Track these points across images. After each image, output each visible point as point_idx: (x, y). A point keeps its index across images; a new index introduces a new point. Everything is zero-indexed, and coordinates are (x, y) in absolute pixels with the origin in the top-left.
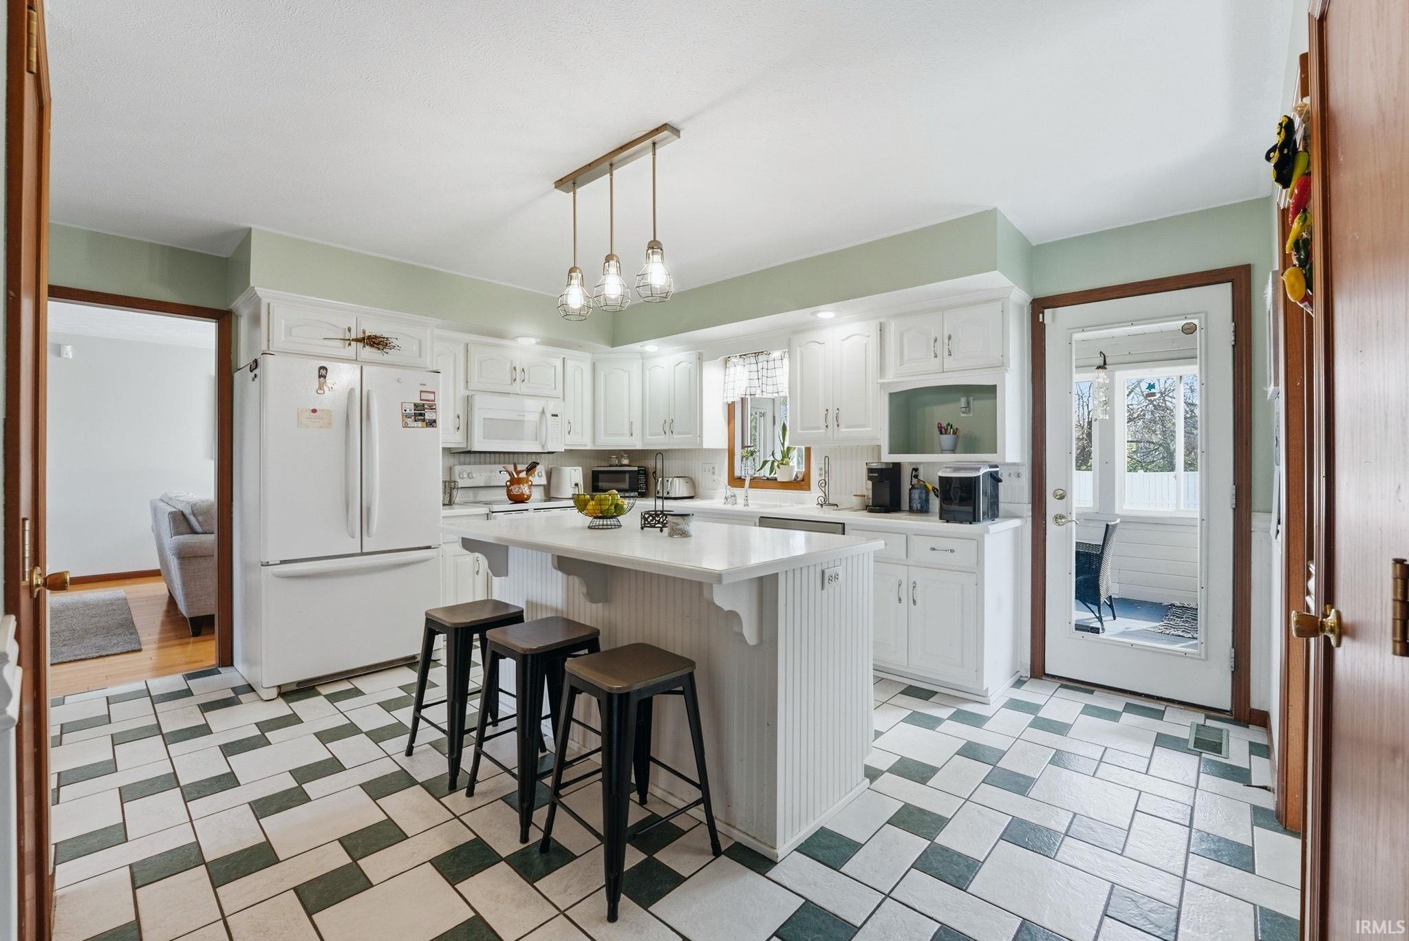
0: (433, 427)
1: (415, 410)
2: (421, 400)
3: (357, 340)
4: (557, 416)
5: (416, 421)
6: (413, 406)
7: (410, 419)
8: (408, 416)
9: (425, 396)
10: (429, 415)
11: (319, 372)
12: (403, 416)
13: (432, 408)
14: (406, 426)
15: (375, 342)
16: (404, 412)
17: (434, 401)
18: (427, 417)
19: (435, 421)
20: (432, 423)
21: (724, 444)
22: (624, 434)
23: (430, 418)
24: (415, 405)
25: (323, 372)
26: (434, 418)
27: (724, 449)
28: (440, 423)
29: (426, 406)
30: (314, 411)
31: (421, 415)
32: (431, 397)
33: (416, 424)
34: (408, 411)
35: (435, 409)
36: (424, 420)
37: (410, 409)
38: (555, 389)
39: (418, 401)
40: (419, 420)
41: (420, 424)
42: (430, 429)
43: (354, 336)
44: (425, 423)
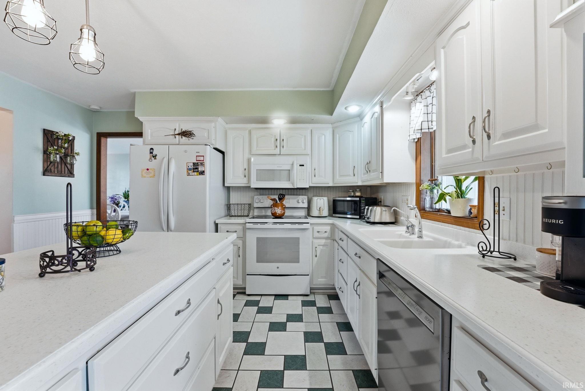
0: (203, 174)
1: (193, 166)
2: (197, 161)
3: (179, 134)
4: (303, 165)
5: (194, 172)
6: (192, 164)
7: (191, 171)
8: (190, 169)
9: (199, 158)
10: (200, 169)
11: (150, 151)
12: (187, 169)
13: (202, 164)
14: (189, 175)
15: (186, 134)
16: (188, 167)
17: (203, 161)
18: (199, 170)
19: (204, 172)
20: (202, 173)
21: (412, 179)
22: (350, 175)
23: (202, 170)
24: (193, 163)
25: (152, 151)
26: (203, 170)
27: (414, 183)
28: (207, 173)
29: (199, 164)
30: (148, 169)
31: (196, 168)
32: (202, 158)
33: (194, 174)
34: (190, 167)
35: (204, 165)
36: (198, 171)
37: (191, 166)
38: (305, 150)
39: (195, 161)
40: (195, 171)
41: (196, 173)
42: (201, 176)
43: (177, 132)
44: (198, 173)
